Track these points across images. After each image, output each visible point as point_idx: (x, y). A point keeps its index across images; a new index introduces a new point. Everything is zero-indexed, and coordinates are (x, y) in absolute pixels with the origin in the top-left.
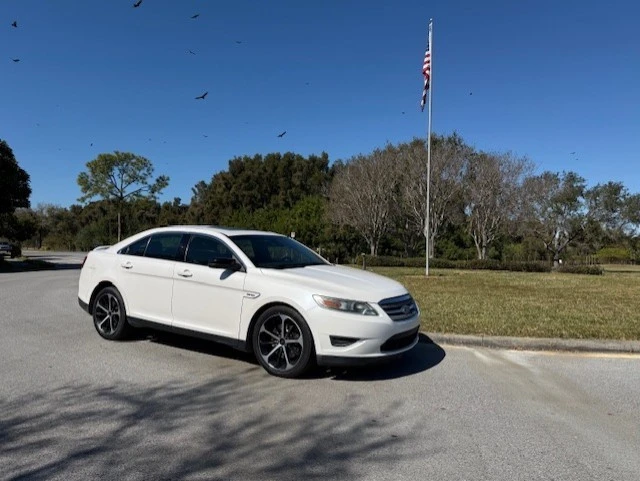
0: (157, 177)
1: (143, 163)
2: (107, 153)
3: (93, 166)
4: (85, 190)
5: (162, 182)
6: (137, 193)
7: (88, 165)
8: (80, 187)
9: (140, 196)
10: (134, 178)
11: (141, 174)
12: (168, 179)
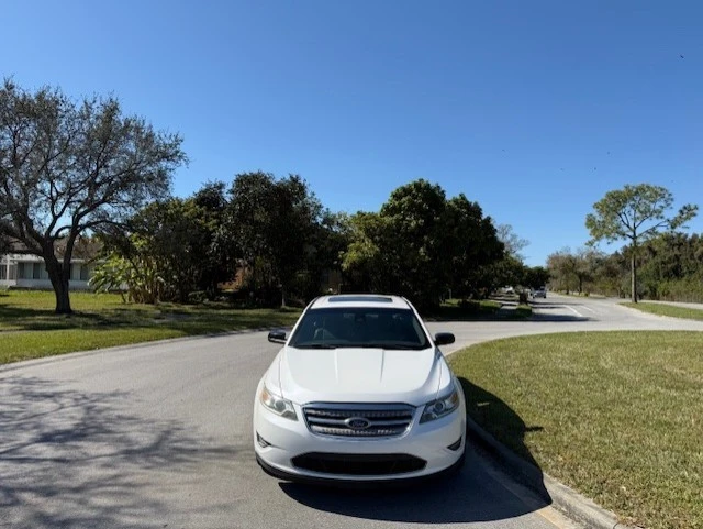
0: (681, 207)
1: (659, 194)
2: (615, 190)
3: (602, 207)
4: (593, 232)
5: (688, 212)
6: (653, 231)
7: (596, 206)
8: (589, 230)
9: (656, 233)
10: (647, 214)
11: (657, 206)
12: (696, 208)
